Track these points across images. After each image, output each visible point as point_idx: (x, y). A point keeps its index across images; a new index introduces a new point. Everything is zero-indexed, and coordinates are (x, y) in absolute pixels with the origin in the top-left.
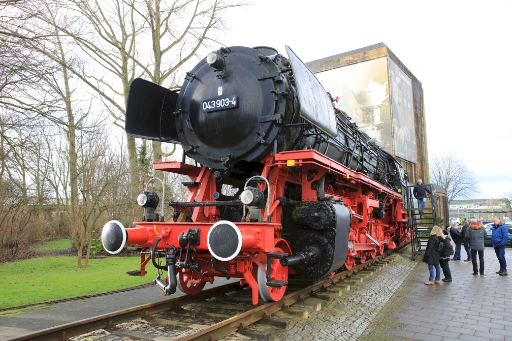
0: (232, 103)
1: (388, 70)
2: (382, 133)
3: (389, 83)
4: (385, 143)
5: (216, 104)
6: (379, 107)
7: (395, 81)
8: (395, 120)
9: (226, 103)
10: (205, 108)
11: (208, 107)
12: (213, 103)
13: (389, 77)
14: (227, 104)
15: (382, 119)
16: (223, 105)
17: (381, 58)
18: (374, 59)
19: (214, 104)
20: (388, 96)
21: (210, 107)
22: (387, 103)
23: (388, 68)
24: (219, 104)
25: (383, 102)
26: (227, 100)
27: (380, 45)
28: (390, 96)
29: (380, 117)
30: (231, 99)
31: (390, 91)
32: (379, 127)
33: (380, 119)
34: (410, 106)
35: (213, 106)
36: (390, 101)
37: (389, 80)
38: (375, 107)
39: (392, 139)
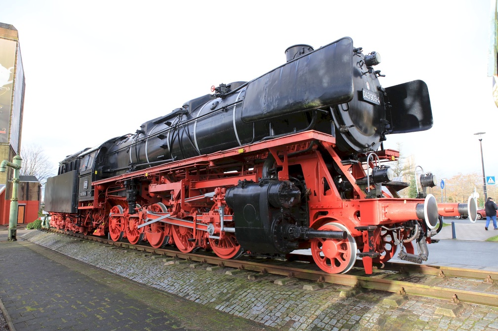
1: (16, 56)
3: (15, 69)
7: (18, 69)
8: (14, 108)
10: (364, 95)
11: (366, 96)
12: (369, 95)
13: (16, 63)
14: (376, 100)
22: (9, 89)
24: (372, 97)
25: (4, 86)
26: (375, 97)
27: (9, 27)
28: (14, 82)
31: (14, 77)
36: (13, 87)
39: (10, 127)
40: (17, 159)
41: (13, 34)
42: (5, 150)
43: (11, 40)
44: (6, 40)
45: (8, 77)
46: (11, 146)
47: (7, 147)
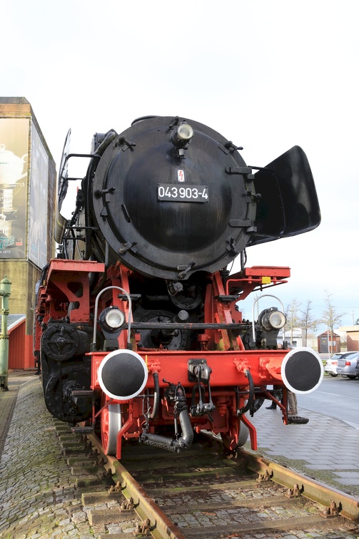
0: (203, 196)
1: (29, 138)
2: (13, 225)
3: (29, 156)
4: (16, 240)
5: (178, 192)
6: (12, 188)
7: (35, 155)
8: (31, 210)
9: (193, 194)
10: (162, 194)
11: (166, 195)
12: (175, 190)
13: (29, 149)
14: (195, 196)
15: (14, 205)
16: (189, 195)
17: (21, 119)
18: (10, 118)
19: (175, 192)
20: (26, 174)
21: (169, 195)
22: (24, 185)
23: (30, 135)
24: (184, 193)
25: (18, 181)
26: (195, 191)
27: (21, 101)
28: (28, 175)
29: (11, 201)
30: (200, 191)
31: (28, 168)
32: (9, 216)
33: (11, 205)
34: (45, 192)
35: (175, 195)
36: (28, 182)
37: (29, 152)
38: (6, 186)
39: (27, 236)
46: (30, 262)
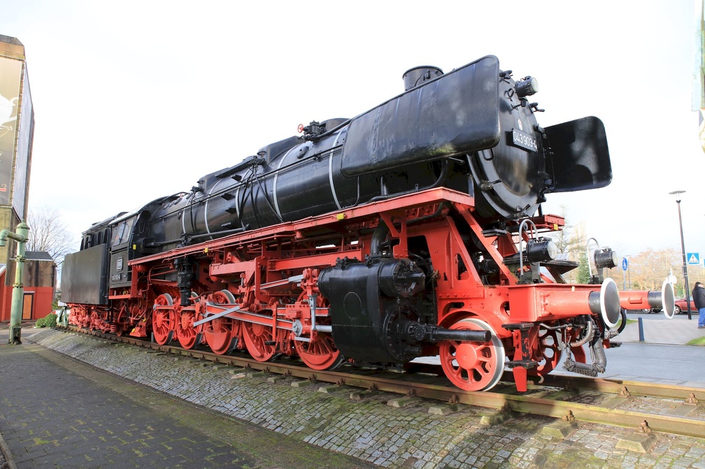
0: (535, 146)
3: (20, 100)
7: (24, 100)
10: (515, 138)
11: (517, 139)
12: (521, 137)
13: (21, 92)
14: (531, 144)
16: (528, 144)
19: (522, 139)
21: (519, 140)
22: (12, 128)
24: (526, 141)
25: (5, 124)
26: (531, 141)
27: (12, 41)
28: (18, 119)
31: (18, 112)
35: (522, 141)
36: (17, 126)
37: (20, 96)
39: (12, 182)
40: (22, 228)
41: (17, 50)
42: (6, 215)
43: (14, 59)
44: (7, 59)
45: (10, 112)
46: (13, 210)
47: (8, 210)
